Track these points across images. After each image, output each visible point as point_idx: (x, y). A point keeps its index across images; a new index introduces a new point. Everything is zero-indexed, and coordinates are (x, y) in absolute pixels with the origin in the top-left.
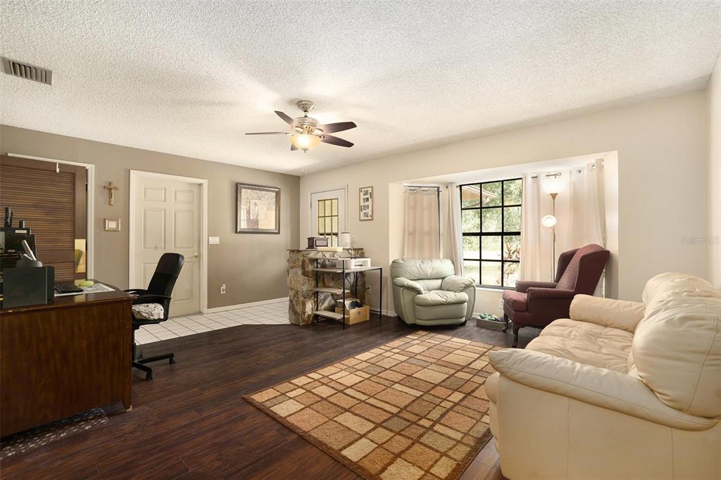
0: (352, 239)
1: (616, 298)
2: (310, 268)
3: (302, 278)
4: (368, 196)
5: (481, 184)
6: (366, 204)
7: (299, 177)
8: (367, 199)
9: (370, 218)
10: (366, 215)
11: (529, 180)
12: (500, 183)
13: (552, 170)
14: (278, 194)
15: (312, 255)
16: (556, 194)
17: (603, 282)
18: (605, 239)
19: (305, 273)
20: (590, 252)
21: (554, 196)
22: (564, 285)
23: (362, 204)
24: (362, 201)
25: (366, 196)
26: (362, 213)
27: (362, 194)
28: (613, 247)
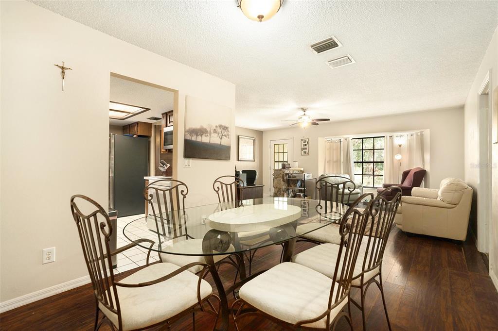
0: (298, 164)
1: (429, 188)
2: (285, 178)
3: (282, 183)
4: (306, 143)
5: (363, 138)
6: (305, 147)
7: (262, 132)
8: (306, 145)
9: (307, 154)
10: (305, 152)
11: (388, 138)
12: (373, 139)
13: (399, 134)
14: (254, 141)
15: (286, 171)
16: (401, 145)
17: (423, 183)
18: (424, 165)
19: (284, 181)
20: (417, 170)
21: (400, 146)
22: (406, 184)
23: (303, 147)
24: (302, 146)
25: (305, 143)
26: (303, 152)
27: (302, 142)
28: (427, 168)
